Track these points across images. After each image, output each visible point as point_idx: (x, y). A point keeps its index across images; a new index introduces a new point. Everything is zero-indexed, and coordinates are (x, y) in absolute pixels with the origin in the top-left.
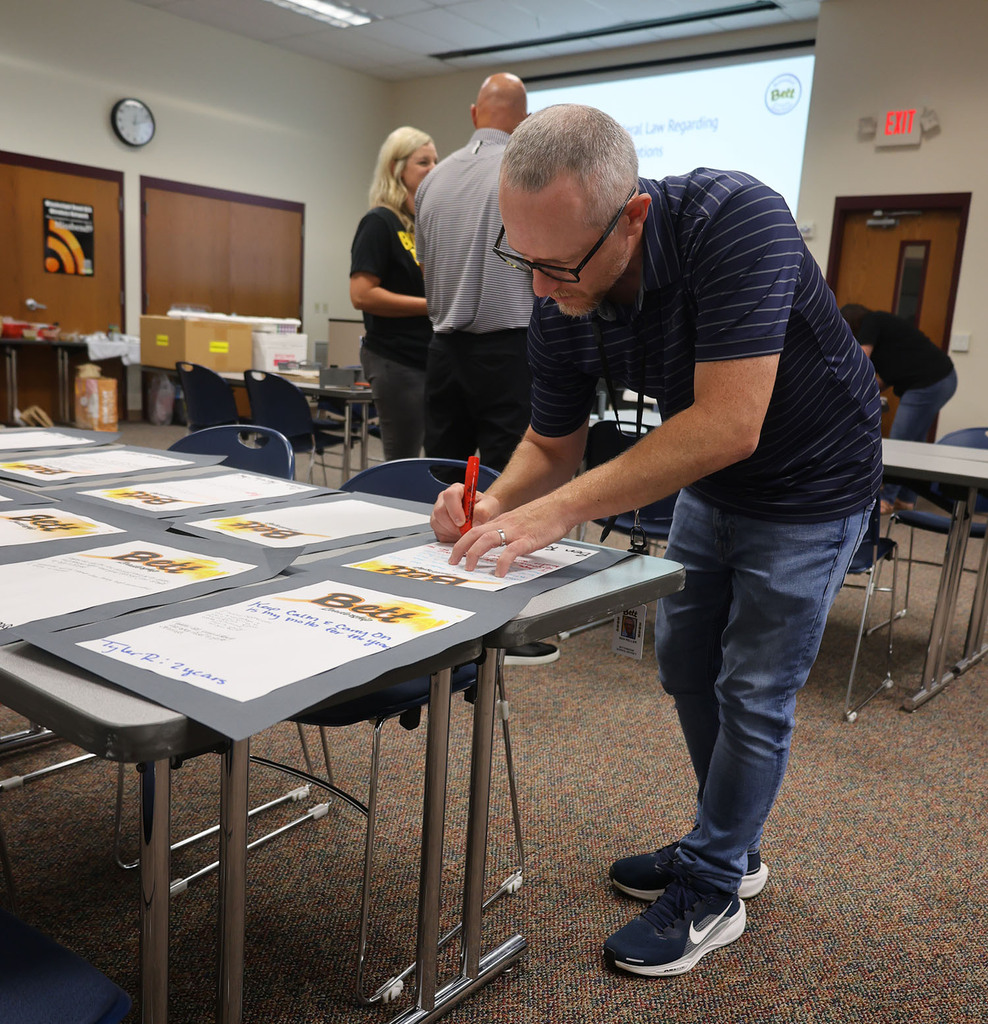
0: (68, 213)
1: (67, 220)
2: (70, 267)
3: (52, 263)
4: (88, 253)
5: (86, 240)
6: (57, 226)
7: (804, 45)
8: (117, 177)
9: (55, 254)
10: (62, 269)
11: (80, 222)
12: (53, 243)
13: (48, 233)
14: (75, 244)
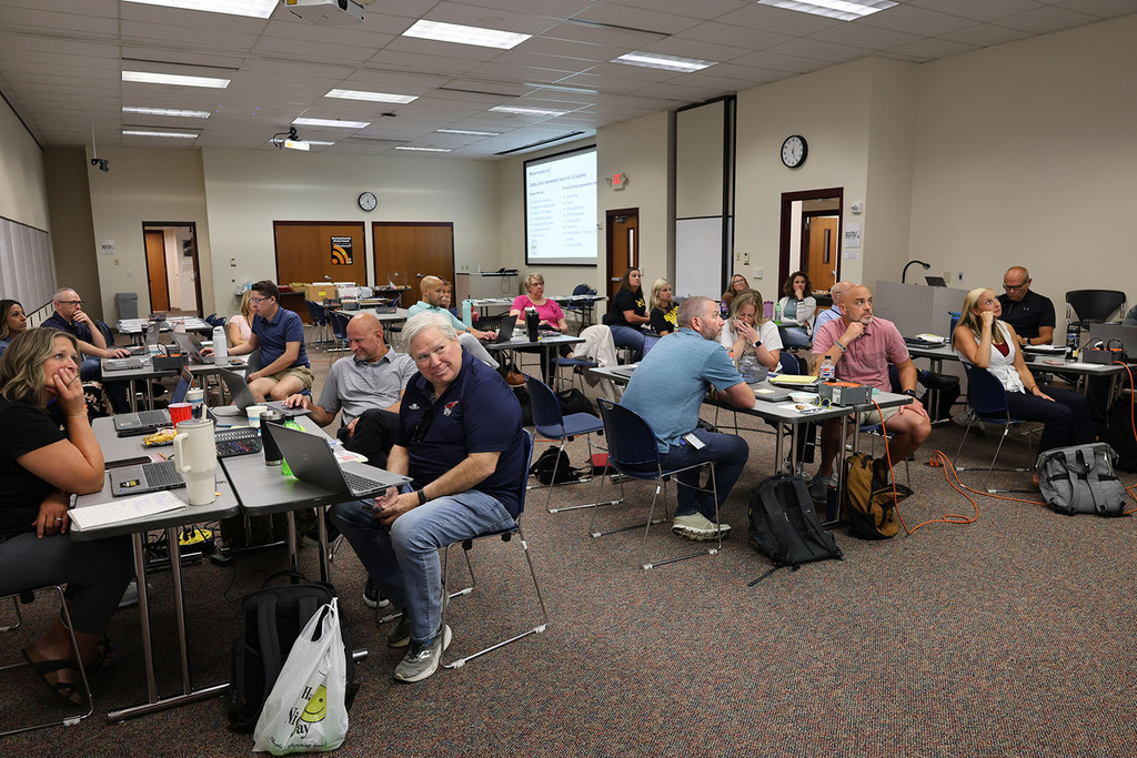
0: (341, 241)
1: (341, 244)
2: (342, 262)
3: (335, 261)
4: (350, 255)
5: (349, 251)
6: (336, 246)
7: (592, 147)
8: (362, 224)
9: (336, 258)
10: (339, 263)
11: (347, 244)
12: (335, 253)
13: (333, 249)
14: (344, 253)
